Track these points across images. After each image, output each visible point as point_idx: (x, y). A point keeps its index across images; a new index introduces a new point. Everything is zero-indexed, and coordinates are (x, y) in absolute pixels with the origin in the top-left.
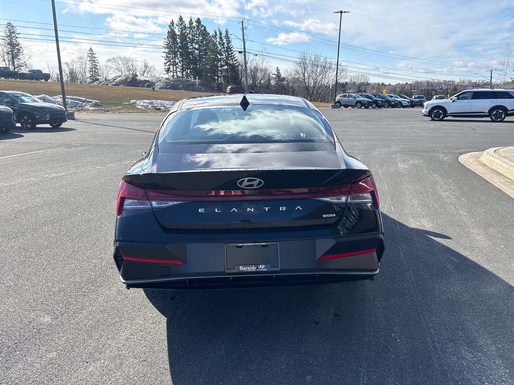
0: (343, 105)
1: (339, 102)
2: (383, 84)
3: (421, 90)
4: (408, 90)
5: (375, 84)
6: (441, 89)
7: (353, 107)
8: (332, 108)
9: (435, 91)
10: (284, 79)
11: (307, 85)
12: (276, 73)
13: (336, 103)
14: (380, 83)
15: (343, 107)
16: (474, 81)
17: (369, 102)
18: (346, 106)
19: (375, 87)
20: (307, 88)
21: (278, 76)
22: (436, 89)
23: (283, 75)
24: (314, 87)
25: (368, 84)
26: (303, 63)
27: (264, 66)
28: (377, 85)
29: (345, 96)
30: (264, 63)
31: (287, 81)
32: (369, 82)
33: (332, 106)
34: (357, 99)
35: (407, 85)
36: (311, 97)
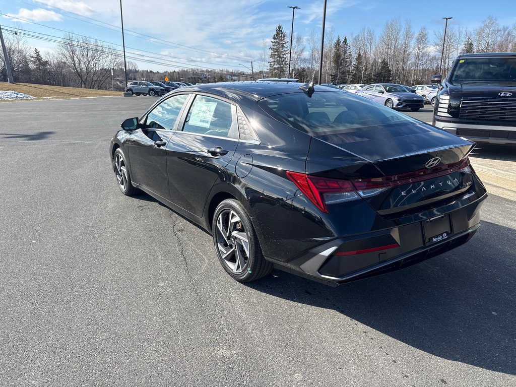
0: (135, 93)
1: (130, 89)
2: (151, 72)
3: (189, 78)
4: (177, 78)
5: (143, 71)
6: (205, 78)
7: (145, 94)
8: (125, 96)
9: (201, 79)
10: (46, 63)
11: (78, 69)
12: (35, 56)
13: (128, 90)
14: (149, 71)
15: (134, 95)
16: (230, 71)
17: (161, 90)
18: (138, 94)
19: (145, 74)
20: (79, 75)
21: (38, 58)
22: (201, 77)
23: (44, 59)
24: (88, 73)
25: (137, 72)
26: (69, 44)
27: (21, 46)
28: (145, 73)
29: (136, 84)
30: (21, 43)
31: (50, 65)
32: (137, 69)
33: (124, 94)
34: (150, 87)
35: (175, 73)
36: (85, 84)
